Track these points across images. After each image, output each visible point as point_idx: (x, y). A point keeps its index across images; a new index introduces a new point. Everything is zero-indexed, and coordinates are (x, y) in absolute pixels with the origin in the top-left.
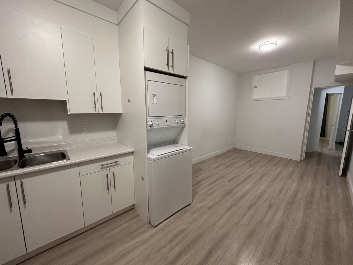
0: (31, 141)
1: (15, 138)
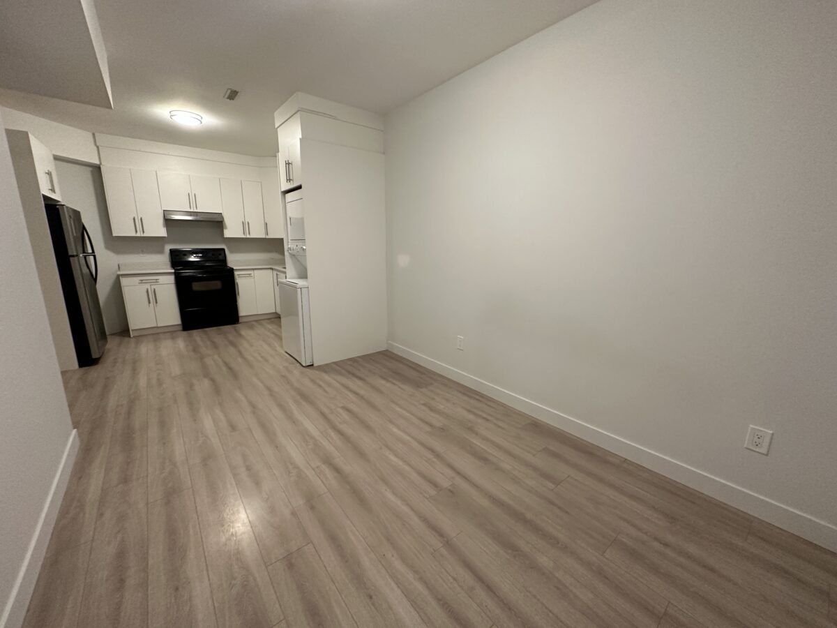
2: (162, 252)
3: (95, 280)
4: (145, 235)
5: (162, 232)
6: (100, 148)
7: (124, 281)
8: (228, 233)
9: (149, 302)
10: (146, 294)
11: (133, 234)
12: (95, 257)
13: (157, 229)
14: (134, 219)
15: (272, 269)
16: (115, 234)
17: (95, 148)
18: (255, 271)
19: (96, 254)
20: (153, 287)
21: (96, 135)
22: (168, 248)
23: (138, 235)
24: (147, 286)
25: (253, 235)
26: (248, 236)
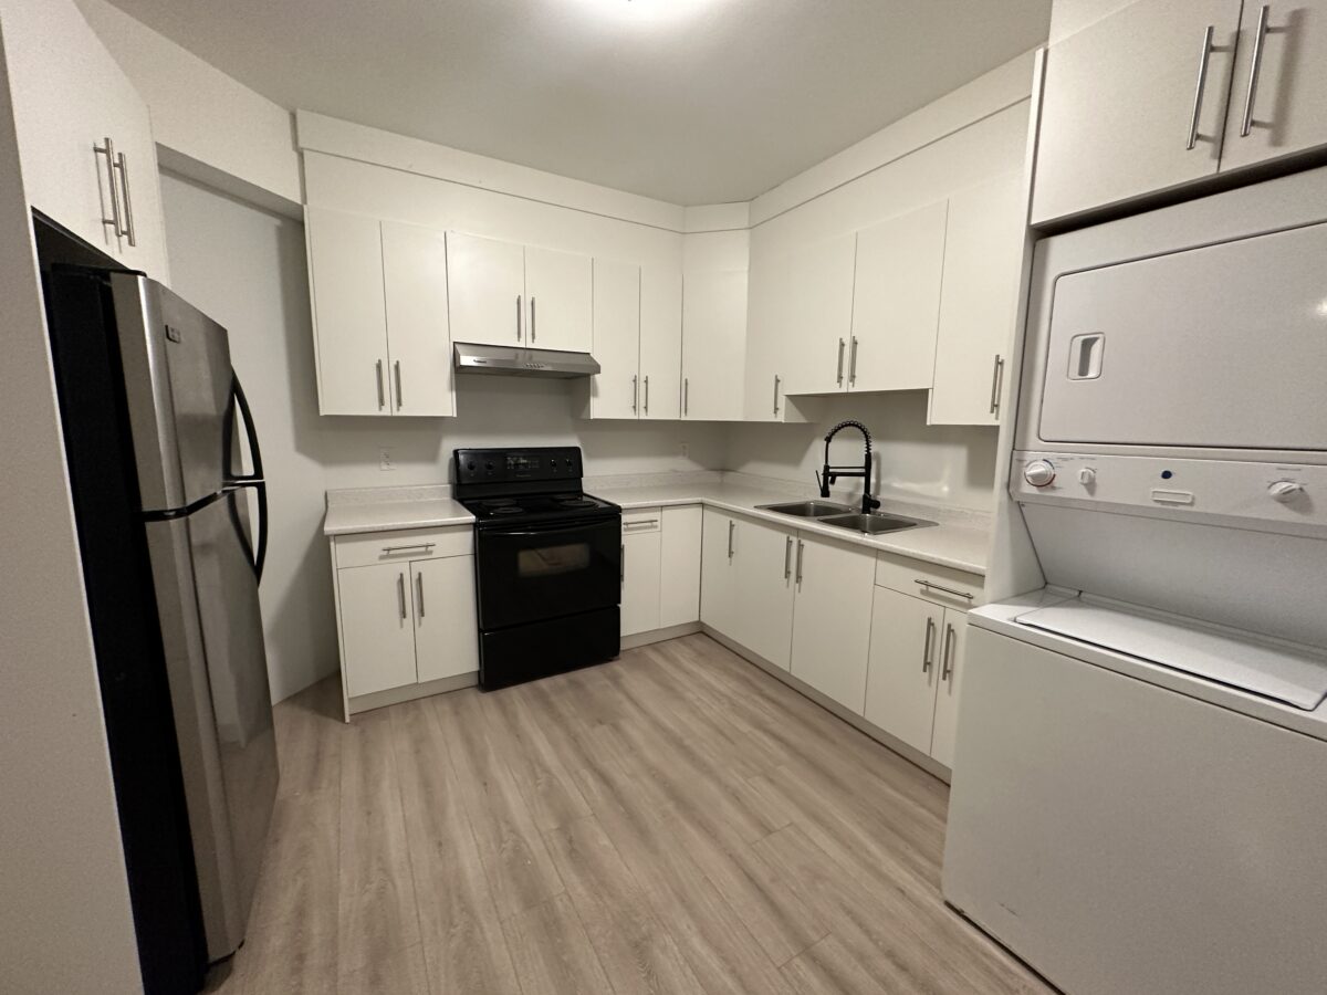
0: (896, 485)
1: (863, 471)
2: (432, 458)
3: (257, 569)
4: (404, 412)
5: (442, 402)
6: (306, 153)
7: (340, 552)
8: (599, 409)
9: (404, 615)
10: (395, 588)
11: (374, 411)
12: (261, 489)
13: (434, 397)
14: (379, 366)
15: (702, 505)
16: (326, 409)
17: (295, 155)
18: (666, 512)
19: (266, 479)
20: (417, 567)
21: (300, 114)
22: (449, 445)
23: (386, 412)
24: (402, 566)
25: (655, 414)
26: (643, 416)
